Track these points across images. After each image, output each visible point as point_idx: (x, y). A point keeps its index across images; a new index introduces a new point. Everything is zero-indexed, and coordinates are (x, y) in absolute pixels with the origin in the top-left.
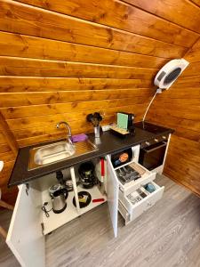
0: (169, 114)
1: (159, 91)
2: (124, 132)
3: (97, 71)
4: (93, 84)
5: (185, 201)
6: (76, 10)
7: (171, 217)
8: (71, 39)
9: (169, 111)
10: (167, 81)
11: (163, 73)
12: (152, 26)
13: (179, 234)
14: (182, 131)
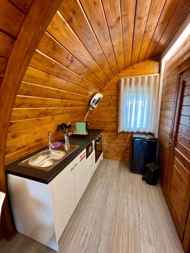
0: (99, 121)
1: (91, 109)
2: (85, 133)
3: (71, 96)
4: (67, 104)
5: (119, 166)
6: (76, 70)
7: (119, 175)
8: (68, 80)
9: (98, 119)
10: (96, 104)
11: (95, 100)
12: (94, 80)
13: (125, 179)
14: (107, 129)
